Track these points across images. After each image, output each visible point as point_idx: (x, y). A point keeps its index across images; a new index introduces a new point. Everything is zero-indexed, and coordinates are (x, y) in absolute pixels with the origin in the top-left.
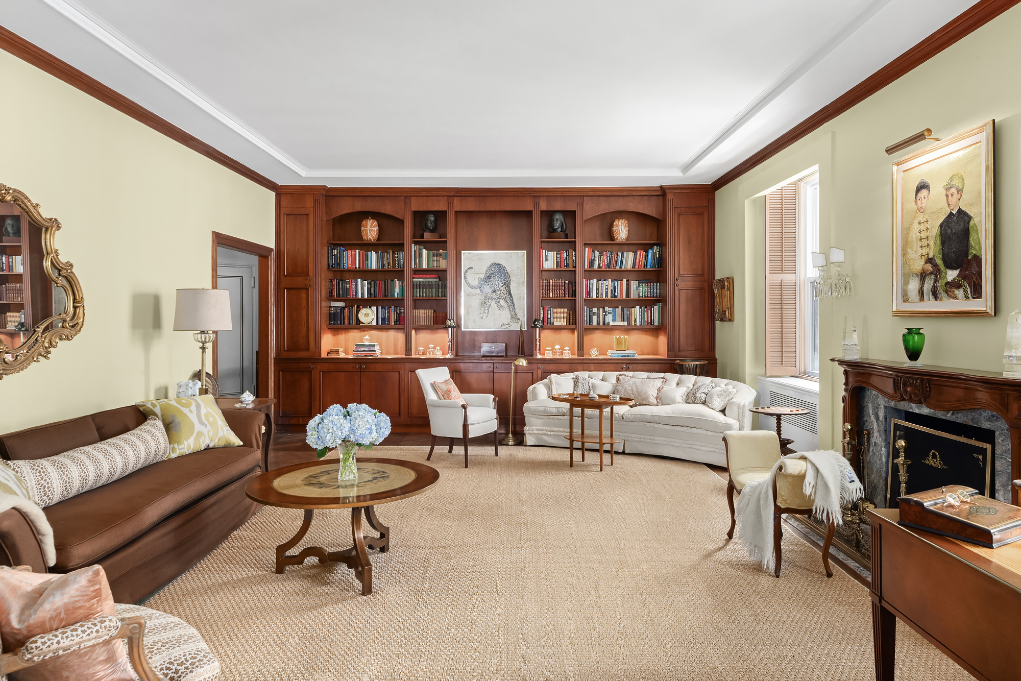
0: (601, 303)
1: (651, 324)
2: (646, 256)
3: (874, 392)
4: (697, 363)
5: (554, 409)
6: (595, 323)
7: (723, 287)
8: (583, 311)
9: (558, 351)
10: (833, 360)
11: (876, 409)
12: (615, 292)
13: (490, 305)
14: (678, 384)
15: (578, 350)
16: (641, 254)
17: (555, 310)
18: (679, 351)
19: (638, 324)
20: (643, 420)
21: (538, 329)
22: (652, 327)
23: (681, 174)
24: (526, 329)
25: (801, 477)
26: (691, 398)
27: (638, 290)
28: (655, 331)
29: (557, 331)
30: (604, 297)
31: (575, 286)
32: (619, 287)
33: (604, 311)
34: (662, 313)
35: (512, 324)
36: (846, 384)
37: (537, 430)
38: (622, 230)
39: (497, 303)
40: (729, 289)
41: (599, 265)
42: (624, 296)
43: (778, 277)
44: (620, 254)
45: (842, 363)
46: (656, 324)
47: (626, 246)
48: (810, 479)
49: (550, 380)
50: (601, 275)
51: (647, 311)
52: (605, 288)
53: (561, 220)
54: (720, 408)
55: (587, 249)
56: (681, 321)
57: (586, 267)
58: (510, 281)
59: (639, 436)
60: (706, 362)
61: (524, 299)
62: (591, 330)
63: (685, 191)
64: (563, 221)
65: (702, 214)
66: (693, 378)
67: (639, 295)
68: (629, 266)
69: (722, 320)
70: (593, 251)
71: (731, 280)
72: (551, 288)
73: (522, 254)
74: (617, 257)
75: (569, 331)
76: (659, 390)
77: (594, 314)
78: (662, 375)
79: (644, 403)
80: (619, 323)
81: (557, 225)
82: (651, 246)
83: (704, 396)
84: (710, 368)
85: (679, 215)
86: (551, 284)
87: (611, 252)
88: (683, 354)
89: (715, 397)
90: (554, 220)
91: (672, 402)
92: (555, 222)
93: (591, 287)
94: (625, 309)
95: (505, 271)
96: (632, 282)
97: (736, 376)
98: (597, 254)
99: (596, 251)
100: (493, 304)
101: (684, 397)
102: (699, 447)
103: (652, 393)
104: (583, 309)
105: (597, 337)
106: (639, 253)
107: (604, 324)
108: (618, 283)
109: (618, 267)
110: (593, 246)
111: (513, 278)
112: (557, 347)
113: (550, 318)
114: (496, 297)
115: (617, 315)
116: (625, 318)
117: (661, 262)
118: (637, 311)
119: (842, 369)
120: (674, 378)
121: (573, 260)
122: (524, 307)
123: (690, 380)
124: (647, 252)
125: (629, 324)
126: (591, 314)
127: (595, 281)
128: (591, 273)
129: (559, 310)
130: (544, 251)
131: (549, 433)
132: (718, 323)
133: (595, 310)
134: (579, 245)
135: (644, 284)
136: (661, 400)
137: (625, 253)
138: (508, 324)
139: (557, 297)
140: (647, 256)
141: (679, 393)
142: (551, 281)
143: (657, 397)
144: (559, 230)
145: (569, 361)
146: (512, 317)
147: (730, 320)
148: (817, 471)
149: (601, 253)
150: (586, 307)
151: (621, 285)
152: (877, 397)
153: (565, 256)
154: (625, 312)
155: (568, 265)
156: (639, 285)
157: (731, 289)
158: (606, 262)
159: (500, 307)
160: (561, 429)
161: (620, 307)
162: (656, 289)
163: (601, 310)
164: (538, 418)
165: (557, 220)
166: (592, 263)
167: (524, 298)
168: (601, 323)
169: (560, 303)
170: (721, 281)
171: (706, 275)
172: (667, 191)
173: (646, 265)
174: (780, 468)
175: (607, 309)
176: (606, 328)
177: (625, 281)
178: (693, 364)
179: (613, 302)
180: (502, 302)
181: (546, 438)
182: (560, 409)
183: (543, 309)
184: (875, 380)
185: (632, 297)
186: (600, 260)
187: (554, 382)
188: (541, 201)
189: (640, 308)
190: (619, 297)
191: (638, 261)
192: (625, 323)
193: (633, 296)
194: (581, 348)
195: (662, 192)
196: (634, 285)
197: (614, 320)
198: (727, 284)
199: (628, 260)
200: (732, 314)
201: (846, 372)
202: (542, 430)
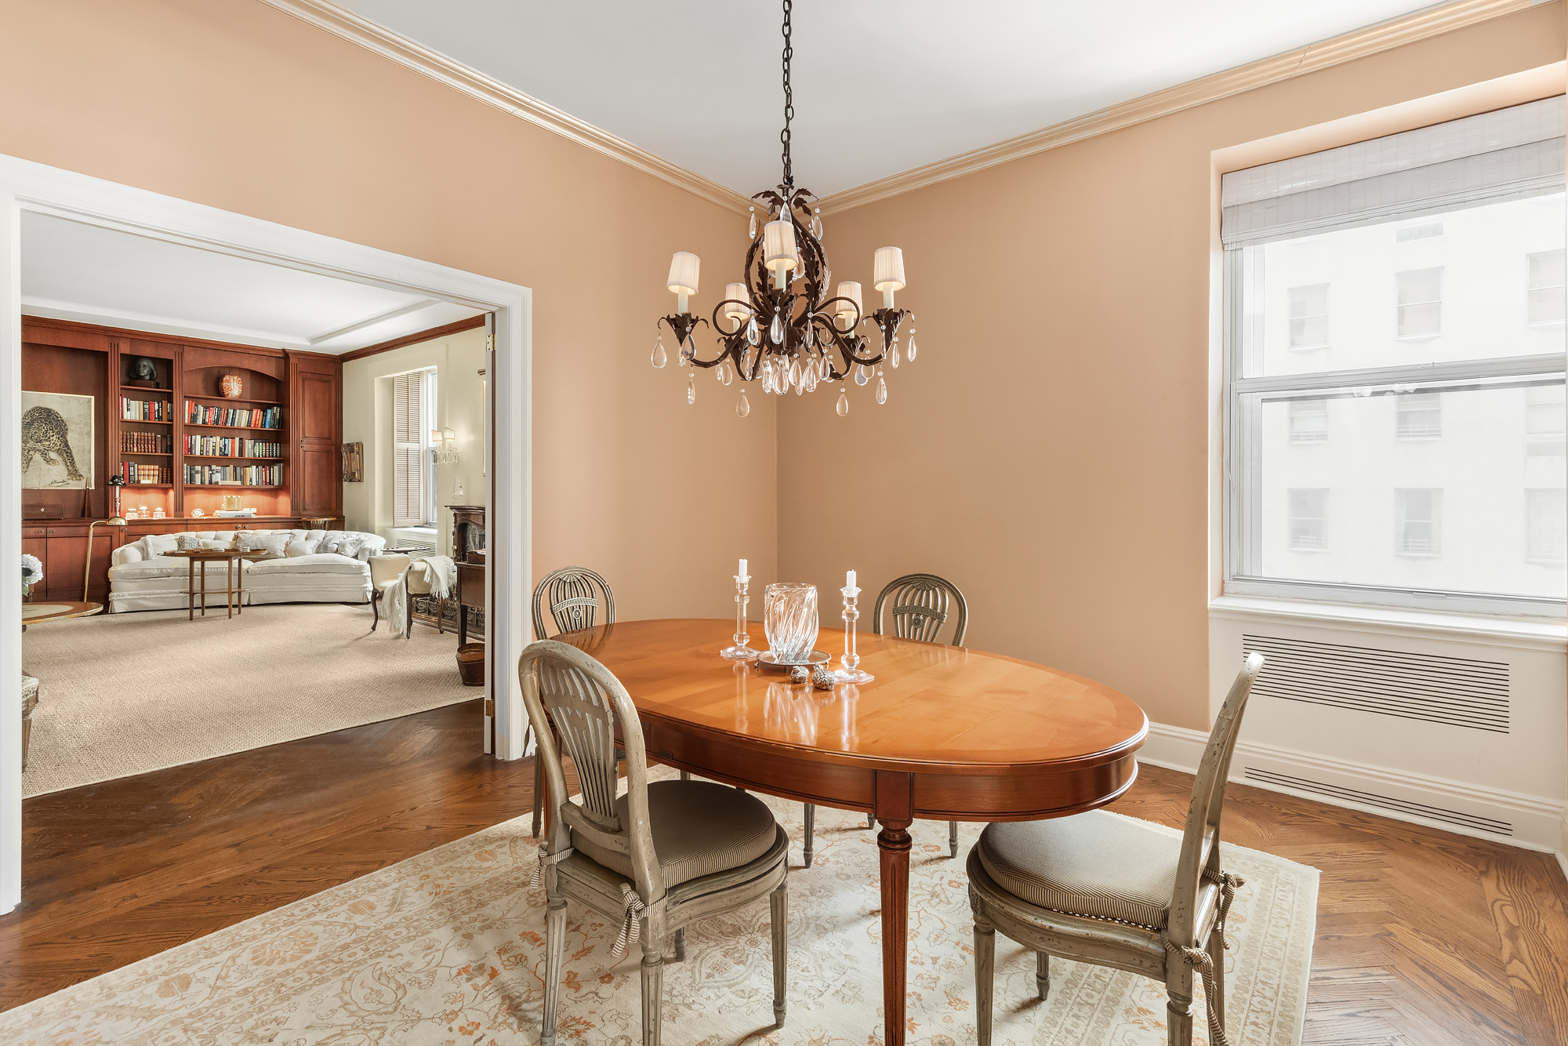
0: (206, 461)
1: (270, 484)
2: (263, 415)
3: (473, 527)
4: (326, 519)
5: (156, 571)
6: (198, 482)
7: (352, 451)
8: (182, 470)
9: (144, 512)
10: (446, 506)
11: (474, 537)
12: (225, 449)
13: (32, 458)
14: (306, 539)
15: (176, 510)
16: (257, 414)
17: (142, 467)
18: (304, 509)
19: (254, 483)
20: (272, 571)
21: (118, 488)
22: (272, 487)
23: (309, 344)
24: (93, 488)
25: (423, 572)
26: (323, 548)
27: (254, 449)
28: (275, 491)
29: (141, 491)
30: (211, 454)
31: (172, 441)
32: (230, 445)
33: (210, 470)
34: (284, 474)
35: (70, 482)
36: (455, 523)
37: (129, 595)
38: (234, 387)
39: (44, 454)
40: (358, 453)
41: (204, 420)
42: (237, 455)
43: (404, 446)
44: (231, 411)
45: (452, 508)
46: (276, 483)
47: (239, 402)
48: (428, 572)
49: (146, 542)
50: (206, 430)
51: (266, 471)
52: (211, 446)
53: (150, 367)
54: (353, 554)
55: (187, 402)
56: (307, 482)
57: (186, 421)
58: (67, 429)
59: (267, 587)
60: (335, 519)
61: (90, 453)
62: (192, 488)
63: (310, 358)
64: (153, 368)
65: (329, 382)
66: (323, 532)
67: (254, 454)
68: (243, 424)
69: (350, 481)
70: (196, 405)
71: (360, 445)
72: (135, 441)
73: (87, 400)
74: (227, 414)
75: (160, 491)
76: (287, 545)
77: (197, 472)
78: (289, 531)
79: (271, 557)
80: (230, 482)
81: (144, 372)
82: (271, 406)
83: (336, 546)
84: (339, 523)
85: (304, 380)
86: (135, 437)
87: (220, 409)
88: (308, 513)
89: (348, 546)
90: (140, 366)
91: (303, 553)
92: (142, 368)
93: (193, 443)
94: (238, 469)
95: (57, 417)
96: (247, 441)
97: (367, 528)
98: (201, 409)
99: (200, 406)
100: (37, 456)
101: (315, 549)
102: (333, 589)
103: (280, 547)
104: (183, 467)
105: (199, 497)
106: (255, 412)
107: (210, 482)
108: (228, 442)
109: (229, 425)
110: (195, 399)
111: (71, 427)
112: (144, 508)
113: (134, 475)
114: (42, 448)
115: (228, 475)
116: (238, 477)
117: (282, 423)
118: (252, 472)
119: (452, 512)
120: (301, 534)
121: (168, 413)
122: (90, 461)
123: (319, 534)
124: (264, 411)
125: (243, 483)
126: (193, 472)
127: (199, 437)
128: (192, 428)
129: (147, 467)
130: (125, 400)
131: (147, 596)
132: (345, 484)
133: (198, 468)
134: (176, 398)
135: (261, 444)
136: (289, 552)
137: (238, 411)
138: (64, 481)
139: (144, 452)
140: (265, 416)
141: (311, 546)
142: (136, 434)
143: (285, 551)
144: (148, 378)
145: (166, 522)
146: (70, 474)
147: (359, 481)
148: (432, 570)
149: (206, 408)
150: (185, 465)
151: (233, 443)
152: (475, 529)
153: (157, 408)
154: (238, 471)
155: (160, 418)
156: (255, 445)
157: (361, 453)
158: (213, 417)
159: (48, 461)
160: (166, 591)
161: (232, 466)
162: (276, 449)
163: (207, 468)
164: (132, 582)
165: (144, 366)
166: (194, 417)
167: (90, 451)
168: (207, 482)
169: (147, 460)
170: (351, 447)
171: (333, 439)
172: (290, 355)
173: (263, 425)
174: (410, 568)
175: (214, 467)
176: (213, 488)
177: (237, 439)
178: (321, 520)
179: (223, 460)
180: (53, 455)
181: (141, 602)
182: (164, 570)
183: (123, 465)
184: (472, 518)
185: (246, 456)
186: (205, 415)
187: (150, 544)
188: (121, 343)
189: (257, 467)
190: (230, 455)
191: (254, 419)
192: (239, 483)
193: (248, 454)
194: (179, 507)
195: (285, 356)
196: (249, 444)
197: (224, 479)
198: (356, 449)
199: (243, 418)
200: (361, 475)
201: (455, 515)
202: (138, 594)
